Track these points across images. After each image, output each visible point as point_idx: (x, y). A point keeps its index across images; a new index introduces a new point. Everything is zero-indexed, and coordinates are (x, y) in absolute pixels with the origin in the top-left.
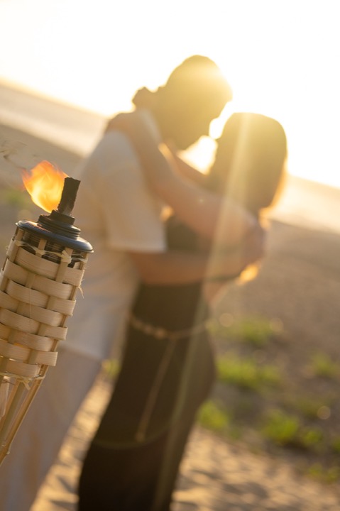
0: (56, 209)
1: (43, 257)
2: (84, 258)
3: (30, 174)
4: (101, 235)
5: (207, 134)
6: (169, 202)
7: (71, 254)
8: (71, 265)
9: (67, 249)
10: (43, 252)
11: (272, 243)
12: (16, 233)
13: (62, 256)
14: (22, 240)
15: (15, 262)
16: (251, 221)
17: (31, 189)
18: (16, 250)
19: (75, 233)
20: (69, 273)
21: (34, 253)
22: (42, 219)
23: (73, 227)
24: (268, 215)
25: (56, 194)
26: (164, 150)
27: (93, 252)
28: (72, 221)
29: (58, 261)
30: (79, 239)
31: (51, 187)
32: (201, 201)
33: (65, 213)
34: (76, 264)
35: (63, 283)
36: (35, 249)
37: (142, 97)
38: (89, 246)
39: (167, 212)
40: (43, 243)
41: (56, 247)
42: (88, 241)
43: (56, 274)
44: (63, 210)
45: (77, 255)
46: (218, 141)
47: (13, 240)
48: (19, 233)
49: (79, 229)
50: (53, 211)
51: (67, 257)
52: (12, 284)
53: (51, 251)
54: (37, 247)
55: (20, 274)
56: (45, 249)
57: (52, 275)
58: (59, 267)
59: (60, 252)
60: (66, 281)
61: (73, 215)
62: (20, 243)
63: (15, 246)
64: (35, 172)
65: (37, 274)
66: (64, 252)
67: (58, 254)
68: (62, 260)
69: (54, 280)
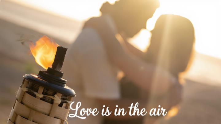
0: (51, 67)
1: (41, 99)
2: (70, 100)
3: (35, 44)
4: (80, 88)
5: (145, 28)
6: (122, 69)
7: (61, 97)
8: (61, 105)
9: (58, 94)
10: (41, 96)
11: (186, 93)
12: (23, 83)
13: (54, 98)
14: (27, 87)
15: (22, 103)
16: (173, 80)
17: (35, 54)
18: (23, 95)
19: (63, 83)
20: (59, 111)
21: (35, 96)
22: (41, 74)
23: (62, 79)
24: (184, 77)
25: (51, 57)
26: (119, 38)
27: (76, 96)
28: (61, 75)
29: (52, 102)
30: (66, 87)
31: (48, 53)
32: (142, 68)
33: (57, 69)
34: (64, 105)
35: (55, 117)
36: (36, 93)
37: (105, 8)
38: (73, 92)
39: (121, 75)
40: (41, 90)
41: (50, 92)
42: (72, 88)
43: (50, 111)
44: (56, 68)
45: (65, 98)
46: (152, 32)
47: (21, 87)
48: (25, 82)
49: (66, 81)
50: (49, 68)
51: (58, 99)
52: (19, 117)
53: (47, 95)
54: (37, 92)
55: (25, 111)
56: (43, 94)
57: (47, 112)
58: (52, 107)
59: (53, 95)
60: (57, 116)
61: (62, 70)
62: (25, 90)
63: (22, 91)
64: (38, 43)
65: (36, 111)
66: (56, 96)
67: (52, 97)
68: (55, 102)
69: (49, 115)
